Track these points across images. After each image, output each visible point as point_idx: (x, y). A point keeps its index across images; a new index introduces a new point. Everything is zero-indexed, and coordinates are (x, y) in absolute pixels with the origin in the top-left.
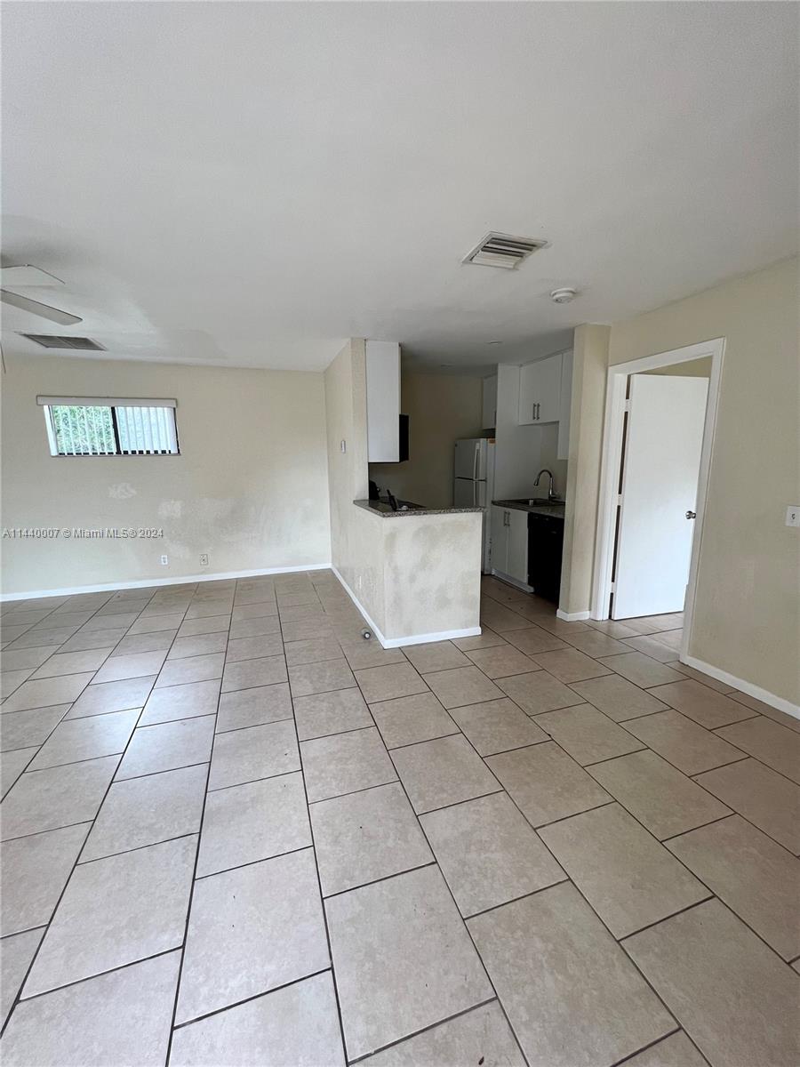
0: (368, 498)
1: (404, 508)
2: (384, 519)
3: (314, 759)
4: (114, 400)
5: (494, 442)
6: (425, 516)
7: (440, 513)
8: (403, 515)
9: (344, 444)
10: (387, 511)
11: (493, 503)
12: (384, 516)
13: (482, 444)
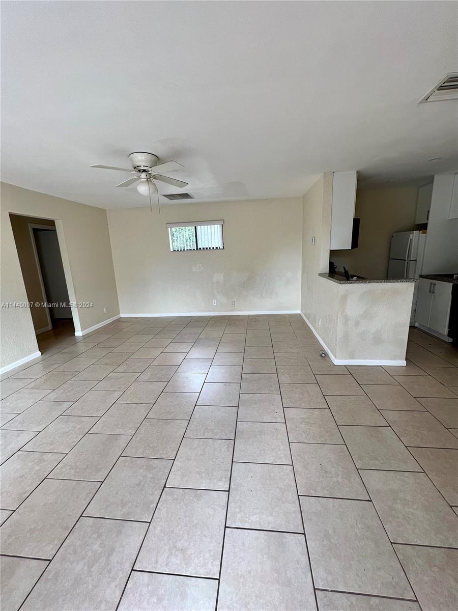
0: (328, 272)
1: (355, 278)
2: (340, 285)
3: (293, 419)
4: (196, 222)
5: (426, 233)
6: (370, 284)
7: (381, 282)
8: (354, 283)
9: (314, 240)
10: (343, 280)
11: (421, 276)
12: (341, 283)
13: (415, 235)
